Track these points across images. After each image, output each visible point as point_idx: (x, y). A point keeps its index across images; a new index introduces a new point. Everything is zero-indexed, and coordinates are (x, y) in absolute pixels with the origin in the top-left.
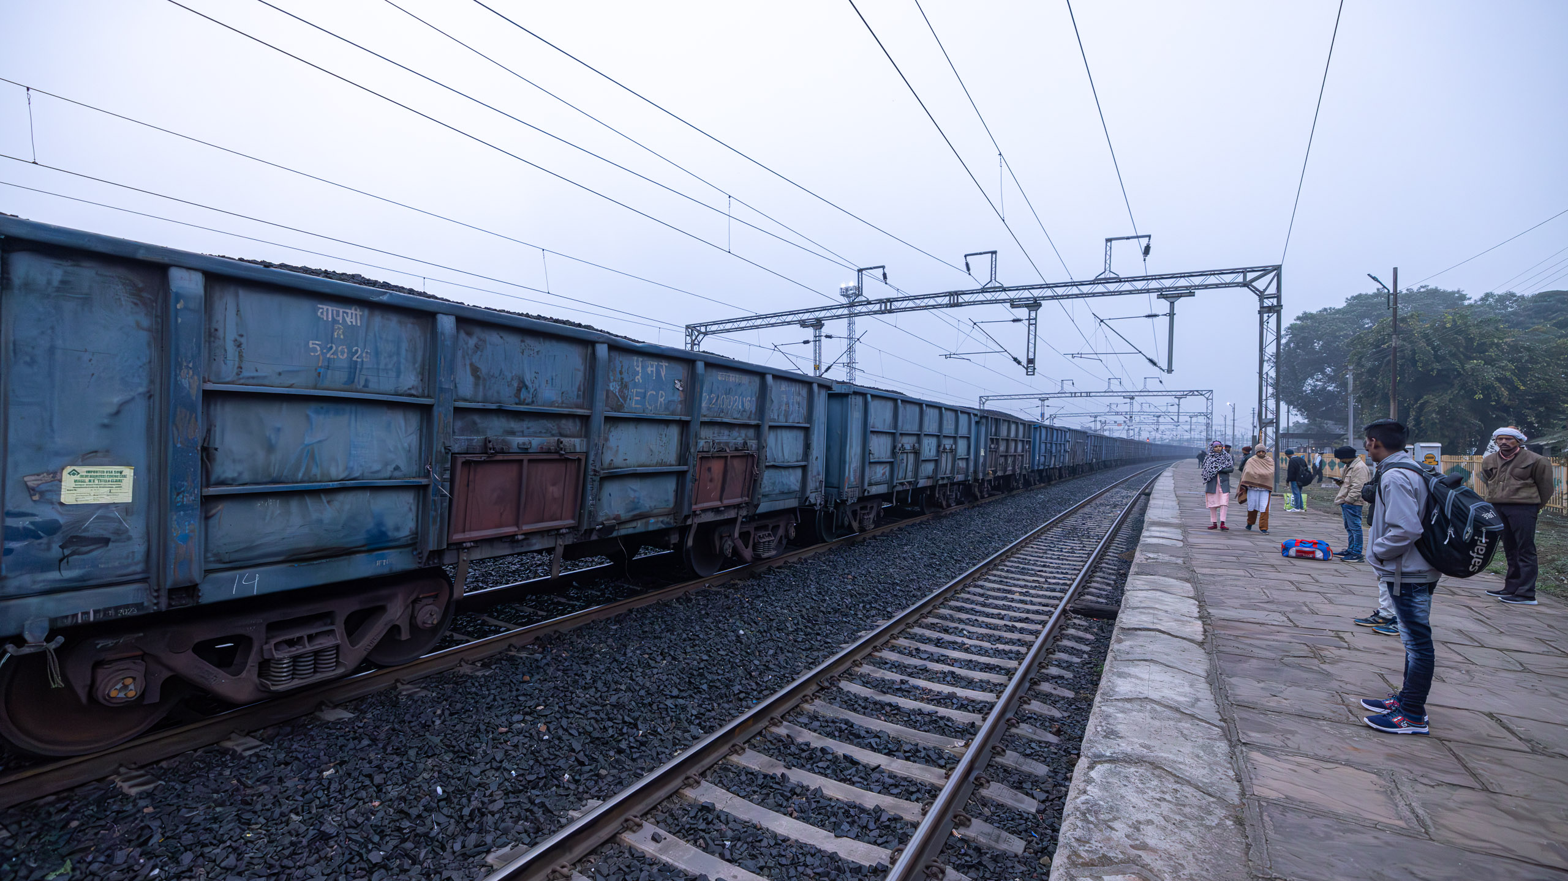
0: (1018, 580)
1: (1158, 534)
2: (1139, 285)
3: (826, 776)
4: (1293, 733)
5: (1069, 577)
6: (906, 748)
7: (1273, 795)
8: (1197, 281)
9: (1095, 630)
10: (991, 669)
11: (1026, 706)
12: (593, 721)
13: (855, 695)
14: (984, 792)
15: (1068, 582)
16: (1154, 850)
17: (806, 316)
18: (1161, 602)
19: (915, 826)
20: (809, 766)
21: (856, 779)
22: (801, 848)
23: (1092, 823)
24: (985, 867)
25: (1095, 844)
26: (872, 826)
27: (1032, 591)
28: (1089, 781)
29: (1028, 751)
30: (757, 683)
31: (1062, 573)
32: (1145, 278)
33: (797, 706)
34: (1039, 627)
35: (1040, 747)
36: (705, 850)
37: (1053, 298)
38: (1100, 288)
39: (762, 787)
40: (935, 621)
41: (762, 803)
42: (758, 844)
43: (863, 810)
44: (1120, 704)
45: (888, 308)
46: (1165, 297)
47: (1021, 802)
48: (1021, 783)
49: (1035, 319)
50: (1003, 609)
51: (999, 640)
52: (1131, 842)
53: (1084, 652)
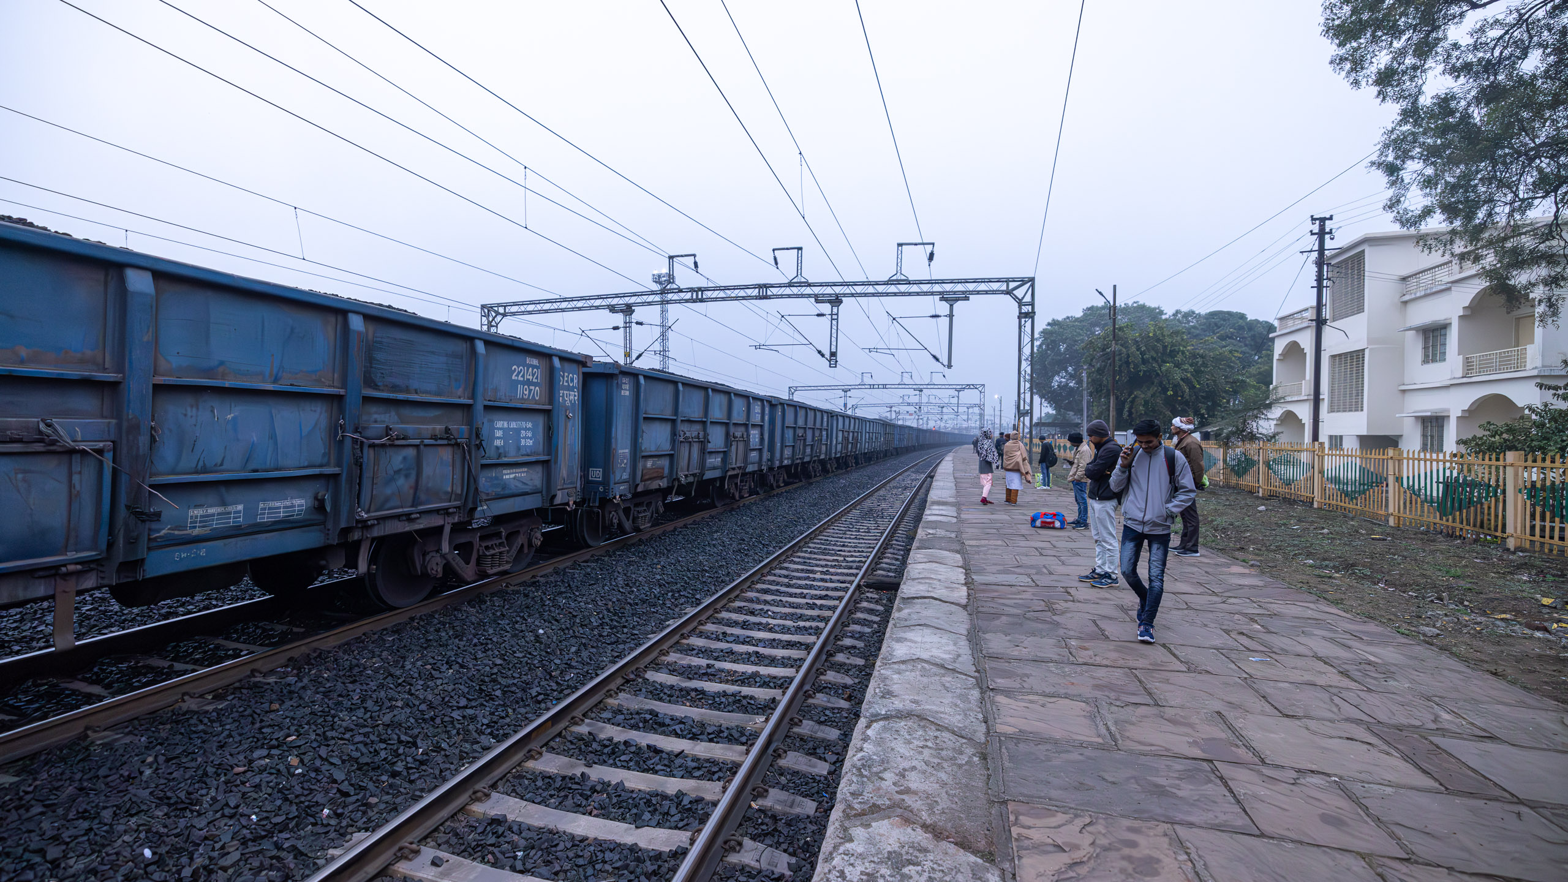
0: (820, 560)
1: (937, 512)
2: (925, 288)
3: (629, 769)
4: (1028, 676)
5: (864, 554)
6: (710, 730)
7: (1010, 730)
8: (971, 287)
9: (884, 602)
10: (792, 646)
11: (822, 677)
12: (360, 746)
13: (661, 684)
14: (782, 762)
15: (863, 559)
16: (915, 793)
17: (615, 301)
18: (936, 572)
19: (715, 804)
20: (611, 761)
21: (659, 767)
22: (601, 845)
23: (866, 776)
24: (780, 832)
25: (866, 796)
26: (673, 811)
27: (832, 570)
28: (866, 739)
29: (822, 719)
30: (557, 683)
31: (859, 551)
32: (930, 282)
33: (600, 702)
34: (836, 602)
35: (833, 713)
36: (494, 865)
37: (852, 295)
38: (892, 289)
39: (559, 790)
40: (742, 604)
41: (559, 806)
42: (554, 849)
43: (665, 797)
44: (896, 666)
45: (700, 297)
46: (946, 300)
47: (814, 766)
48: (815, 749)
49: (837, 314)
50: (806, 589)
51: (801, 617)
52: (897, 789)
53: (875, 622)
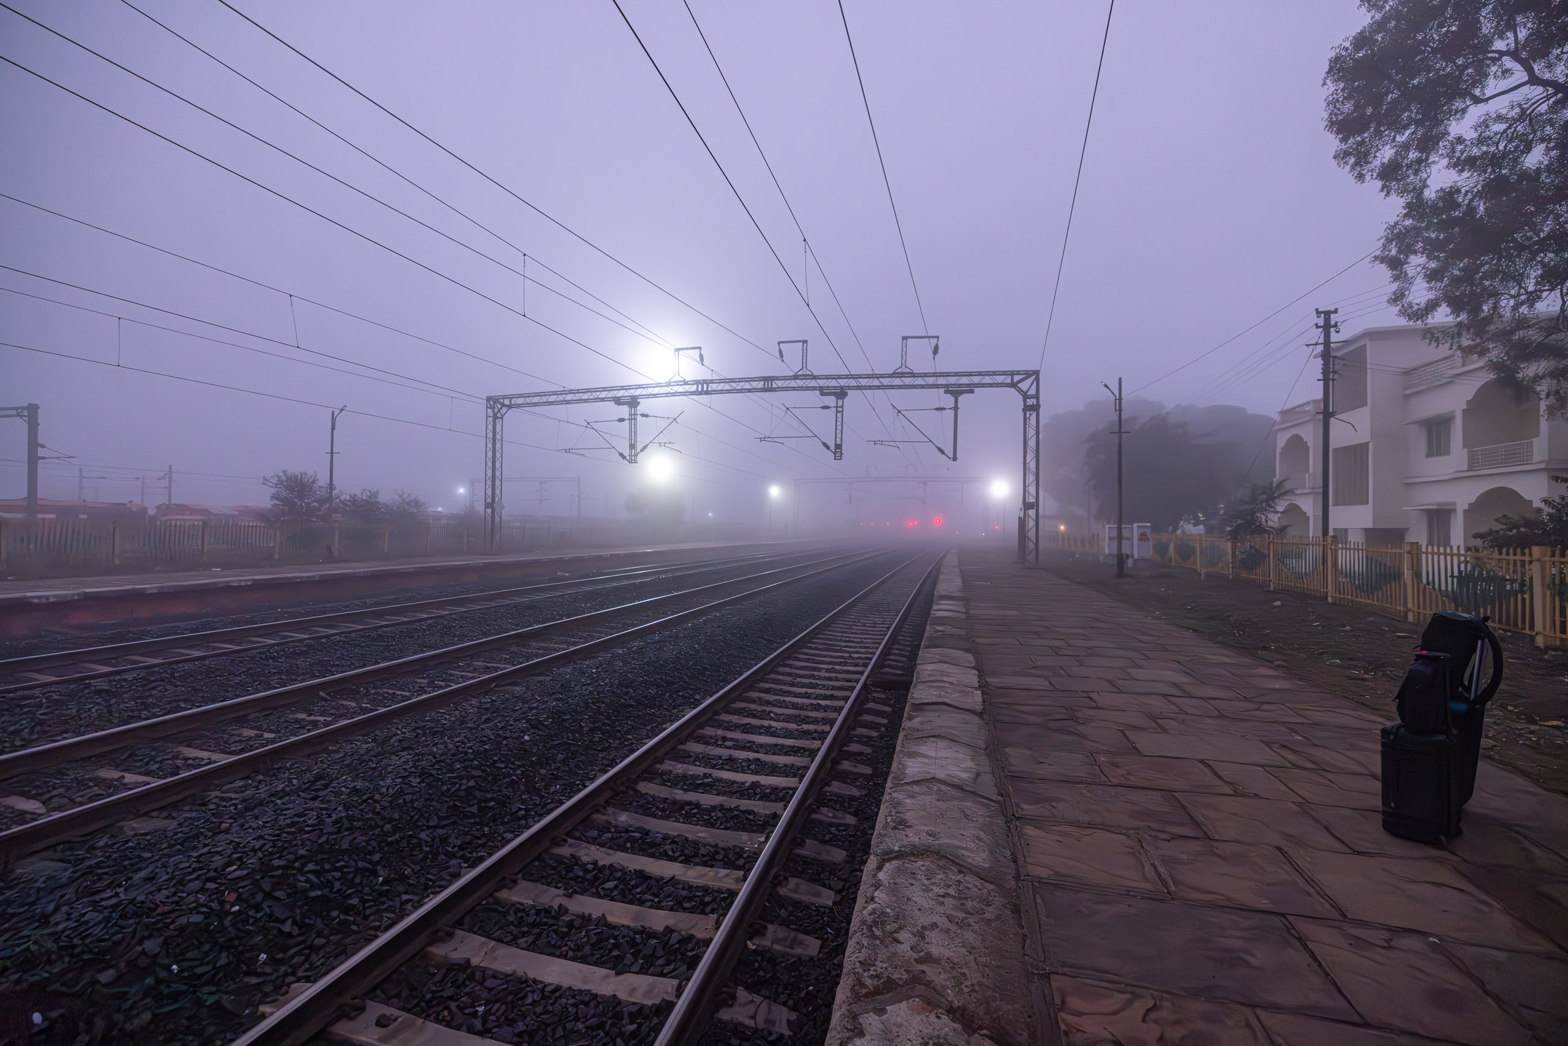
0: (825, 656)
1: (945, 607)
2: (929, 381)
3: (613, 899)
4: (1058, 799)
5: (870, 650)
6: (703, 851)
7: (1043, 872)
8: (976, 379)
9: (892, 702)
10: (795, 752)
11: (827, 789)
13: (653, 797)
14: (782, 891)
15: (869, 656)
17: (619, 394)
18: (948, 674)
19: (707, 942)
21: (646, 897)
24: (779, 980)
26: (660, 952)
27: (837, 667)
28: (877, 885)
29: (827, 838)
31: (865, 648)
32: (934, 375)
34: (842, 703)
35: (839, 831)
37: (858, 388)
38: (897, 382)
39: (533, 925)
40: (744, 705)
43: (650, 934)
44: (908, 787)
45: (703, 390)
46: (951, 393)
47: (817, 895)
48: (819, 874)
49: (842, 407)
50: (808, 687)
51: (806, 720)
53: (882, 727)
